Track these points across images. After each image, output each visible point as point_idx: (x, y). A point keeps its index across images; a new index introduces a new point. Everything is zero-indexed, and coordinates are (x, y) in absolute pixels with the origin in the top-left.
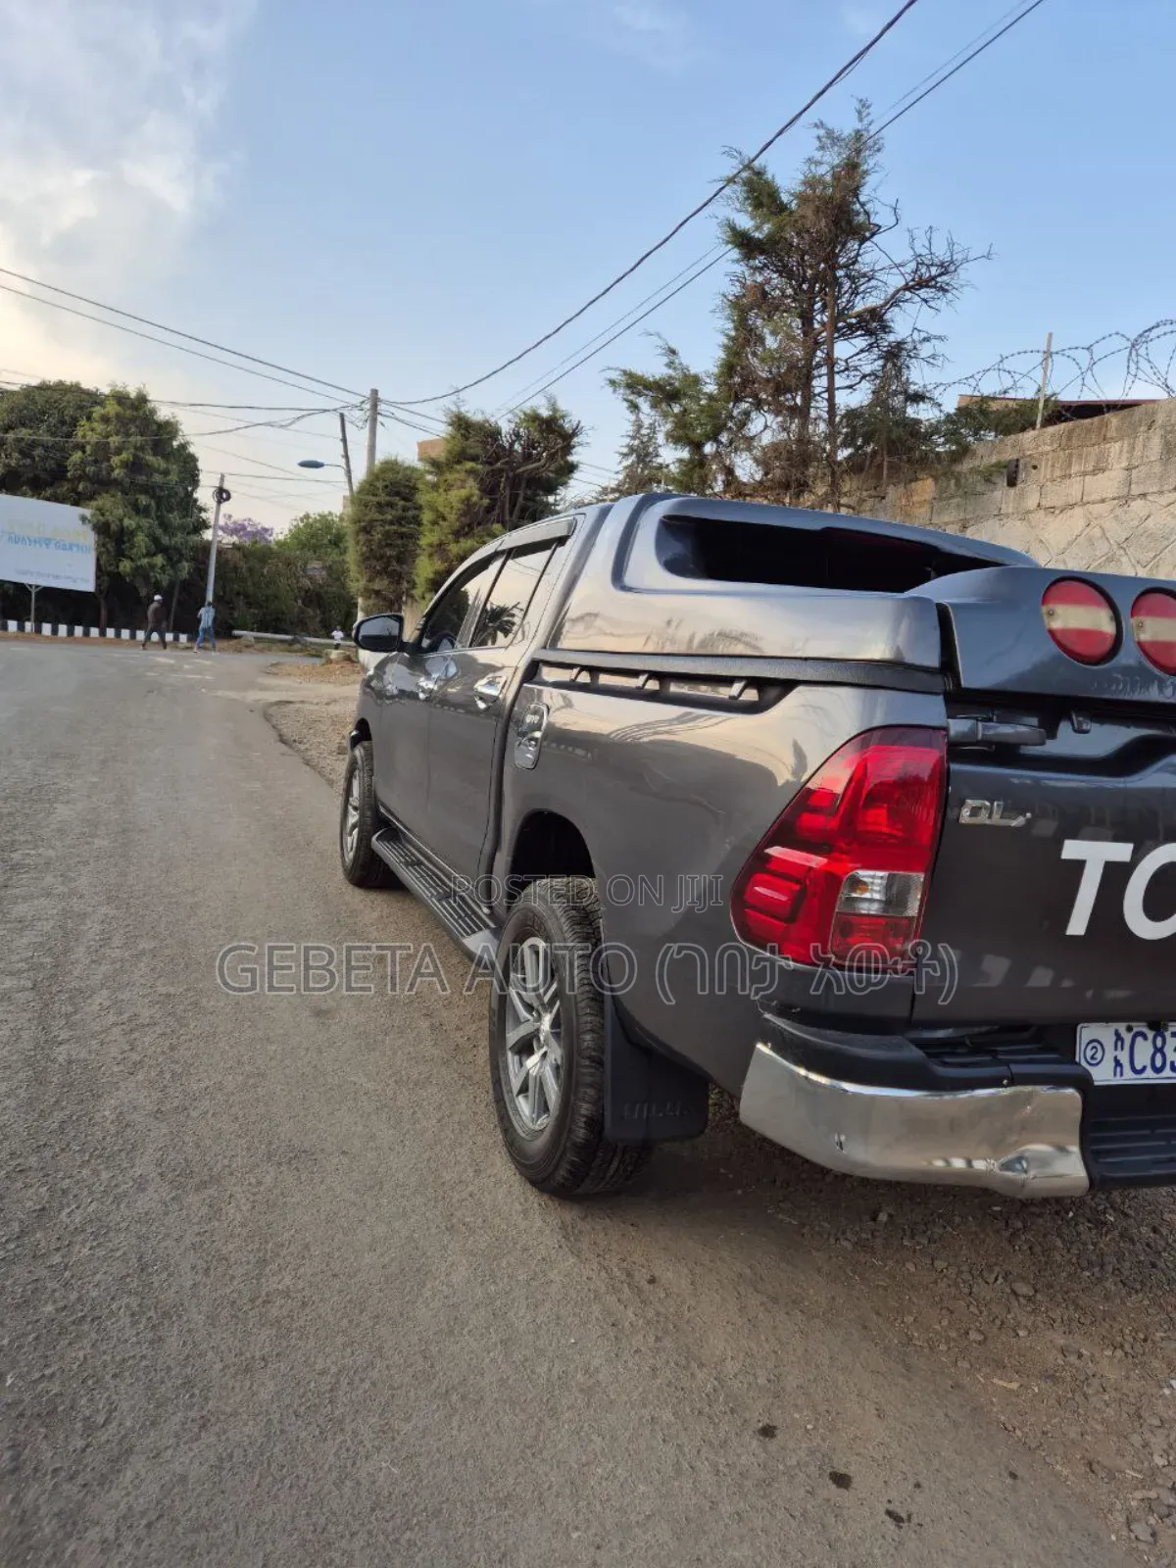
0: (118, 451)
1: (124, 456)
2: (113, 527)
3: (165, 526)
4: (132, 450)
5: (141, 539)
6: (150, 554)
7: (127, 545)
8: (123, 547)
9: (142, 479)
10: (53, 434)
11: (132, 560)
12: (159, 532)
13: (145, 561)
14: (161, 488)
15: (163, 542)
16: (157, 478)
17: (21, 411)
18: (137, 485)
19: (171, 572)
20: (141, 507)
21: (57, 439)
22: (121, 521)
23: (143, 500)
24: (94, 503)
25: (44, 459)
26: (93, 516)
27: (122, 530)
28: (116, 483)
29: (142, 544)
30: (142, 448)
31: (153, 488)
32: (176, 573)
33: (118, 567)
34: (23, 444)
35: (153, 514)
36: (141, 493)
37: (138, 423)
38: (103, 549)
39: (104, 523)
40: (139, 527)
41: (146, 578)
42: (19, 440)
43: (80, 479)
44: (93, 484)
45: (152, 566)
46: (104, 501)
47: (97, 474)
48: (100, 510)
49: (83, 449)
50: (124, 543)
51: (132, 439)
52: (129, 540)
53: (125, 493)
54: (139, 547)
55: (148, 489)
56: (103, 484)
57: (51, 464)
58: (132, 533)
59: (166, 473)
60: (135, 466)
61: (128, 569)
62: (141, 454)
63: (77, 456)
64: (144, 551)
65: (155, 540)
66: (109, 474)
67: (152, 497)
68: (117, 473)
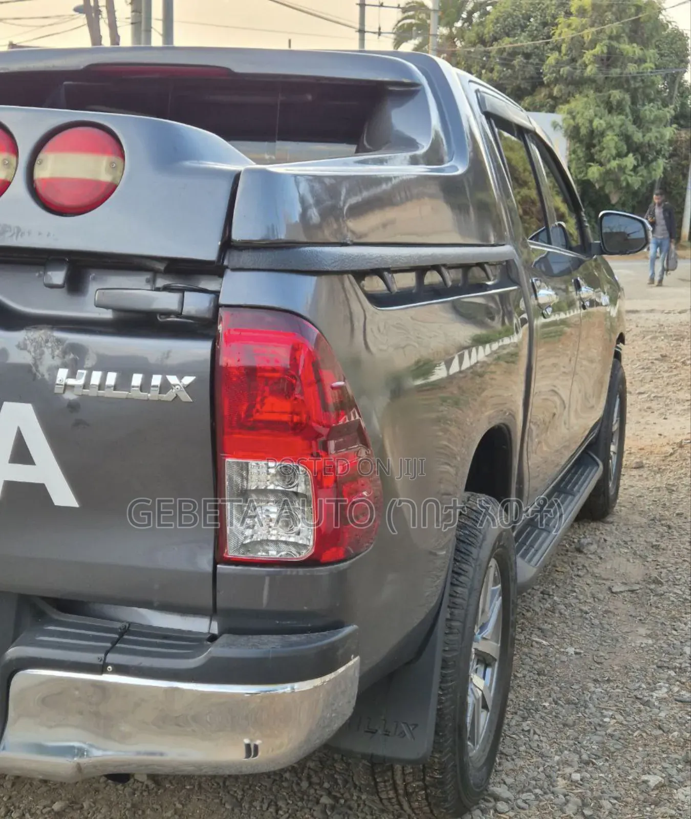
0: (594, 43)
1: (598, 49)
2: (583, 131)
3: (638, 121)
4: (606, 42)
5: (611, 140)
6: (620, 155)
7: (598, 148)
8: (593, 150)
9: (615, 72)
10: (534, 38)
11: (601, 164)
12: (631, 128)
13: (614, 164)
14: (634, 78)
15: (635, 139)
16: (632, 68)
17: (505, 20)
18: (612, 79)
19: (645, 172)
20: (615, 103)
21: (537, 43)
22: (591, 122)
23: (616, 95)
24: (566, 107)
25: (523, 67)
26: (564, 120)
27: (592, 132)
28: (591, 81)
29: (612, 145)
30: (617, 38)
31: (627, 81)
32: (650, 172)
33: (586, 174)
34: (505, 54)
35: (628, 110)
36: (615, 87)
37: (614, 9)
38: (573, 156)
39: (574, 127)
40: (610, 127)
41: (616, 182)
42: (501, 51)
43: (556, 81)
44: (568, 85)
45: (622, 169)
46: (578, 103)
47: (571, 74)
48: (572, 115)
49: (558, 48)
50: (594, 146)
51: (607, 28)
52: (600, 142)
53: (598, 90)
54: (609, 148)
55: (621, 83)
56: (578, 84)
57: (531, 70)
58: (602, 134)
59: (641, 61)
60: (609, 59)
61: (597, 175)
62: (615, 43)
63: (552, 58)
64: (614, 152)
65: (627, 138)
66: (582, 73)
67: (627, 90)
68: (590, 70)
